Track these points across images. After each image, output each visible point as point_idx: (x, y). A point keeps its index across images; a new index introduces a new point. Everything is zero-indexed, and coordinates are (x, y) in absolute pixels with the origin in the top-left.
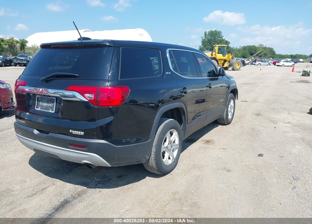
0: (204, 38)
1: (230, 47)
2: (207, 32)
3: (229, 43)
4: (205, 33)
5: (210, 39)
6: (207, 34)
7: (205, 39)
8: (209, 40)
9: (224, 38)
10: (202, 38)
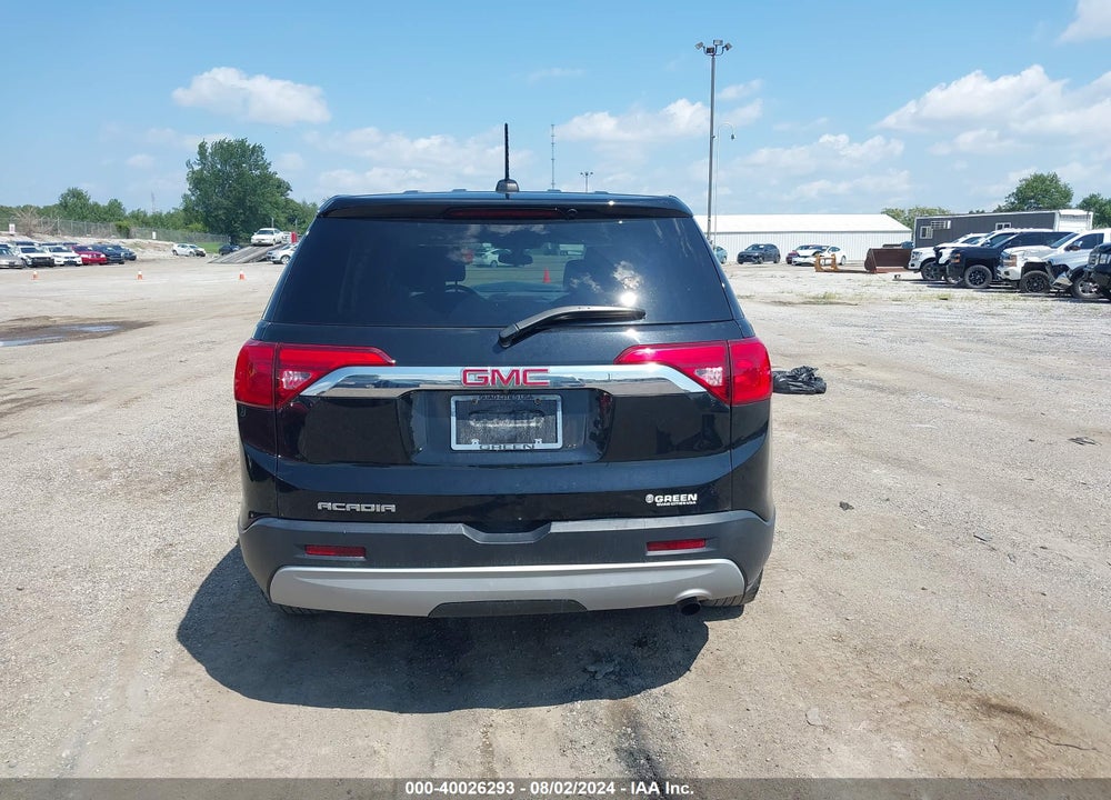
0: (197, 168)
1: (292, 201)
2: (209, 146)
3: (288, 188)
4: (202, 146)
5: (219, 171)
6: (209, 150)
7: (202, 170)
8: (216, 175)
9: (271, 170)
10: (188, 164)
